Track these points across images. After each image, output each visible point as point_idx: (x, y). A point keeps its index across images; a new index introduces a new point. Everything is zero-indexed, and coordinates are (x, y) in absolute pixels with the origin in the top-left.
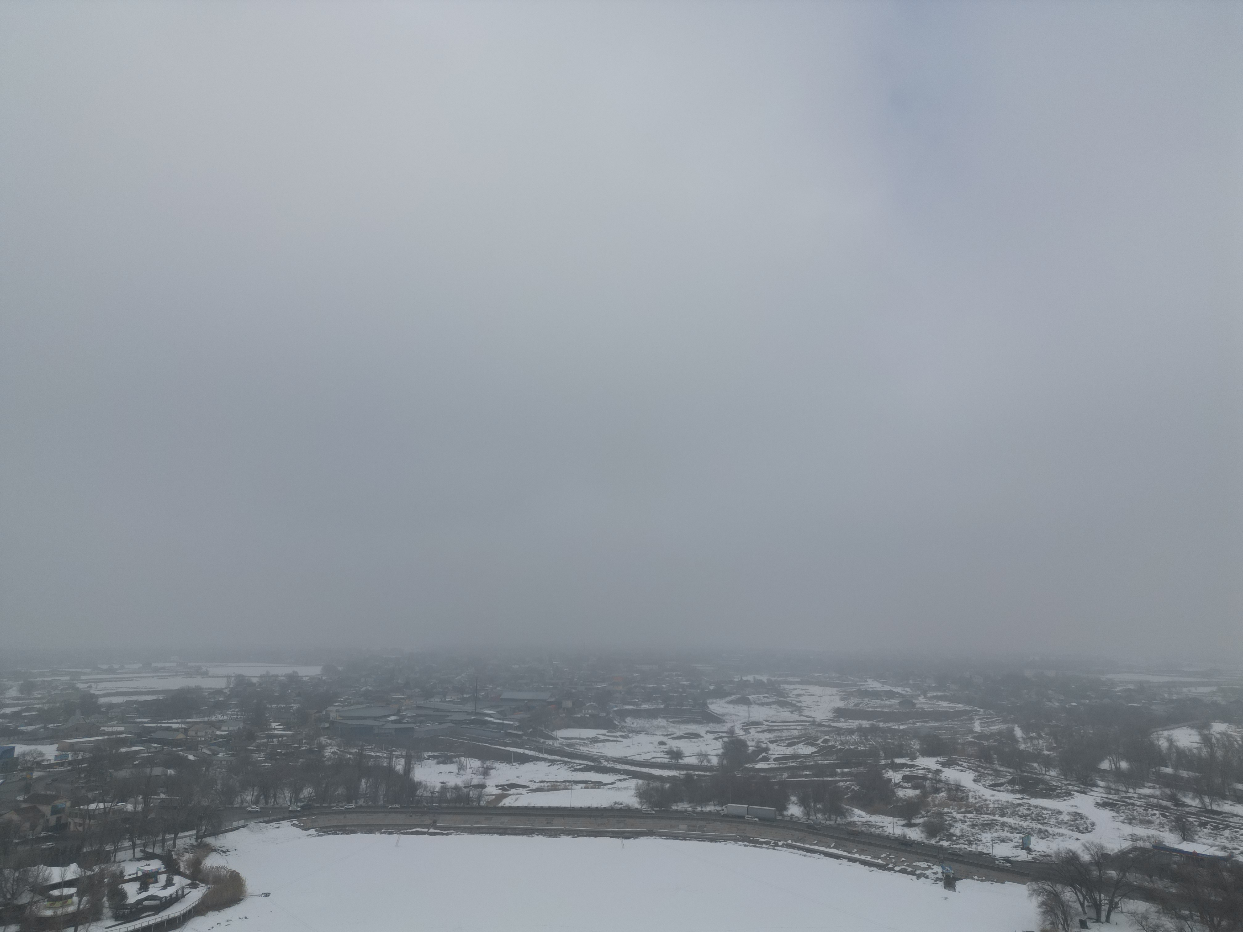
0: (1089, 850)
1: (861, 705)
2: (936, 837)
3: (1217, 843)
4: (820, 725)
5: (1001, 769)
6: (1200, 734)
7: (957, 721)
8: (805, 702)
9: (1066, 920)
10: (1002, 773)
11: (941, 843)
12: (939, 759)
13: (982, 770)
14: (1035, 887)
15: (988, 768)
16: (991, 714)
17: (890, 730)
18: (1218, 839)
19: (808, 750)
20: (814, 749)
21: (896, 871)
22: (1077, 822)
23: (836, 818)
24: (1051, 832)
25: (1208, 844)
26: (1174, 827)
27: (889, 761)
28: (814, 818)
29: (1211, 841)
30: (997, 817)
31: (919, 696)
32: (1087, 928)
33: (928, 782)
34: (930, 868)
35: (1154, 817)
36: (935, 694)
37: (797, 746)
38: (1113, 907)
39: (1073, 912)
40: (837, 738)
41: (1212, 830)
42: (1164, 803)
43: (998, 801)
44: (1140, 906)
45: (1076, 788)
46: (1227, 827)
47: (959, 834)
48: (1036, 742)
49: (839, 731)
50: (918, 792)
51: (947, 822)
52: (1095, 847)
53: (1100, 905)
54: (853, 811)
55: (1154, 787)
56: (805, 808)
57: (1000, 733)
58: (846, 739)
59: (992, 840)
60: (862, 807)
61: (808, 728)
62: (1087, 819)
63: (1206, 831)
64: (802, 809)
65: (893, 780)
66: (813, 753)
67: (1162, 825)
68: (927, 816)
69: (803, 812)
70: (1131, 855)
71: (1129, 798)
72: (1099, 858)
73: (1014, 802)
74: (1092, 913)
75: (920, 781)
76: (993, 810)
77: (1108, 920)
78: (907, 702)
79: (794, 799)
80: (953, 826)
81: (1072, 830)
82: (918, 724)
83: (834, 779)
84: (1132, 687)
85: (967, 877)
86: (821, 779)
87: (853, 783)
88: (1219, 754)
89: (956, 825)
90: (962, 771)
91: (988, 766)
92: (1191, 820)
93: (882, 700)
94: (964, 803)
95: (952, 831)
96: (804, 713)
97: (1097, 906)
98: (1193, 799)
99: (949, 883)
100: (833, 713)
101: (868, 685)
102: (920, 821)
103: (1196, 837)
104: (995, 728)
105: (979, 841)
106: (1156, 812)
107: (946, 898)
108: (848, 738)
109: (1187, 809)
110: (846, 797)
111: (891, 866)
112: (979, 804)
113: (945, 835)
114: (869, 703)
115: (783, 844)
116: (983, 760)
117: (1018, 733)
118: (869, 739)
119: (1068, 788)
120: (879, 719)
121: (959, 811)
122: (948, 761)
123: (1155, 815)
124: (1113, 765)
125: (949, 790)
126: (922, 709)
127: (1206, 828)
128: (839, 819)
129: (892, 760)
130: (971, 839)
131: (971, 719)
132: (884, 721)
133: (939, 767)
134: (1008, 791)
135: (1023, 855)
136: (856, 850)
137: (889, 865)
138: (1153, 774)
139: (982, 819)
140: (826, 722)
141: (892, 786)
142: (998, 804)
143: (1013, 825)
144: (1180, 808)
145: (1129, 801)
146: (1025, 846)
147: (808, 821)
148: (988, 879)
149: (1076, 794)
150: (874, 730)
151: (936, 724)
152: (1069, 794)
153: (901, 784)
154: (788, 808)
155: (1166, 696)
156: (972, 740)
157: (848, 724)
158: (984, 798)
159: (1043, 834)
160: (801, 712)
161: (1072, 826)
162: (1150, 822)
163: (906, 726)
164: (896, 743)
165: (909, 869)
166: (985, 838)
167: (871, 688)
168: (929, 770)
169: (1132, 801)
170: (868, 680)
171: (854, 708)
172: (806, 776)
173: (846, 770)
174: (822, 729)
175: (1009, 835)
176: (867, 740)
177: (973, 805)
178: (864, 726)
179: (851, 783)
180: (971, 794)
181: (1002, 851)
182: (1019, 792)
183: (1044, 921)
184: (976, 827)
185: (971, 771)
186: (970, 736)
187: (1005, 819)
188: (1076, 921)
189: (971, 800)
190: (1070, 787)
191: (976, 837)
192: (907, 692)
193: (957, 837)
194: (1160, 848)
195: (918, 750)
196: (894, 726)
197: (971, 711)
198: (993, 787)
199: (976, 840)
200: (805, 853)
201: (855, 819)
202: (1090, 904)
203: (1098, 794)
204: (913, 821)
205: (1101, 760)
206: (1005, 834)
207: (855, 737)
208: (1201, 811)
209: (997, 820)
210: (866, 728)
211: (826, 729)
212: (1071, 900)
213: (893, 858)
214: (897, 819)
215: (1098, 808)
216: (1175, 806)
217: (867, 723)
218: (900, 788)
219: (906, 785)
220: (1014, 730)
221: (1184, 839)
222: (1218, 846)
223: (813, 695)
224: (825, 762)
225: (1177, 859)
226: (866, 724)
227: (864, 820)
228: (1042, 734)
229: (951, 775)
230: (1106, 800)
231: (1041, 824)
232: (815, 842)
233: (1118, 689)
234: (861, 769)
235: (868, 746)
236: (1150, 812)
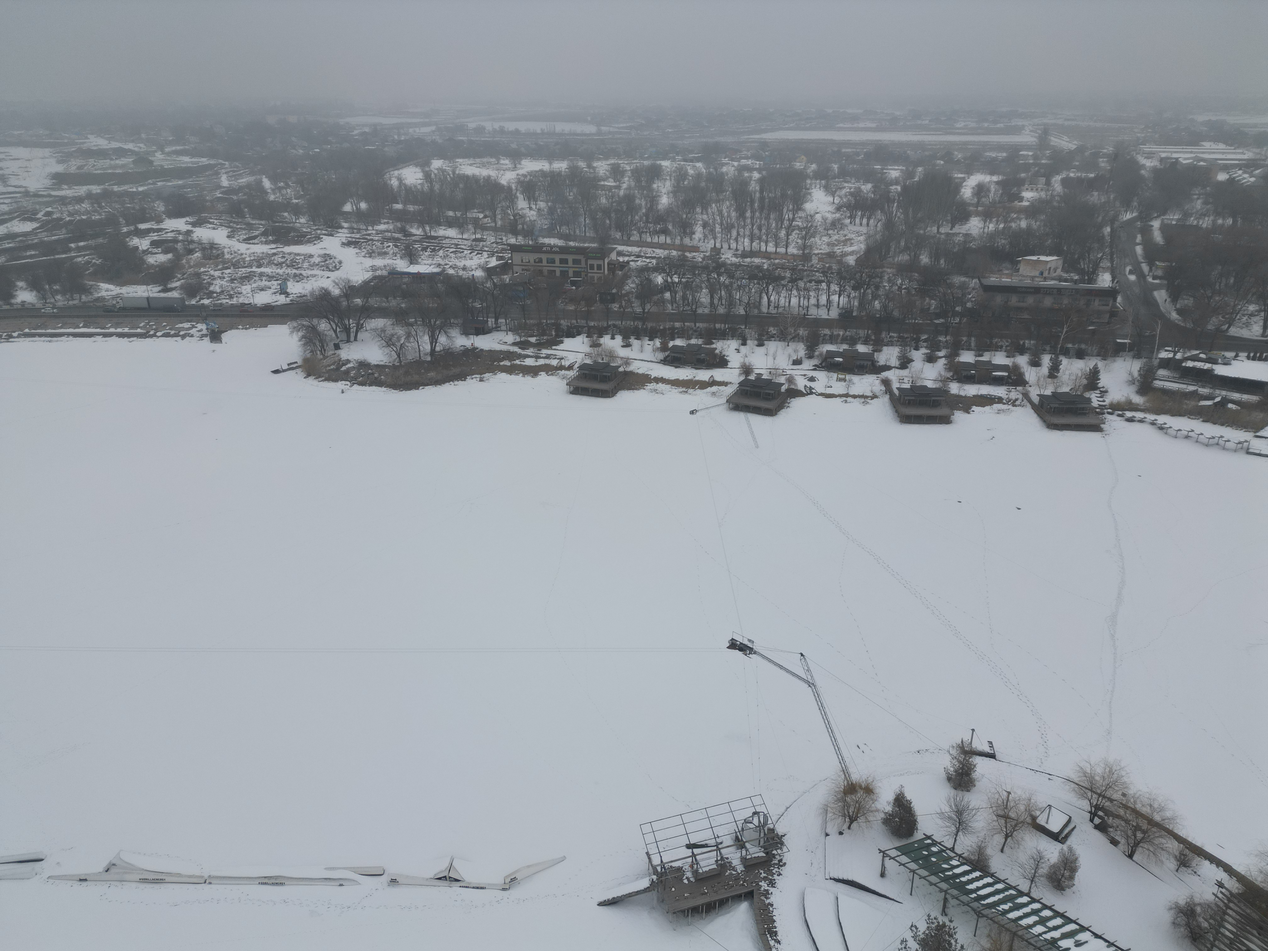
0: (338, 285)
1: (86, 168)
2: (196, 297)
3: (434, 262)
4: (36, 195)
5: (254, 222)
6: (423, 171)
7: (202, 177)
8: (7, 168)
9: (323, 346)
10: (254, 226)
11: (202, 302)
12: (188, 219)
13: (235, 225)
14: (295, 324)
15: (241, 222)
16: (237, 167)
17: (127, 193)
18: (435, 259)
19: (28, 227)
20: (35, 225)
21: (158, 337)
22: (327, 262)
23: (80, 297)
24: (305, 275)
25: (428, 264)
26: (404, 254)
27: (132, 228)
28: (53, 300)
29: (430, 262)
30: (254, 269)
31: (156, 151)
32: (340, 349)
33: (180, 244)
34: (193, 327)
35: (389, 249)
36: (174, 148)
37: (10, 223)
38: (359, 327)
39: (328, 339)
40: (63, 209)
41: (431, 252)
42: (397, 235)
43: (254, 253)
44: (379, 323)
45: (324, 232)
46: (442, 247)
47: (218, 290)
48: (284, 192)
49: (63, 201)
50: (170, 256)
51: (205, 281)
52: (343, 281)
53: (350, 328)
54: (99, 286)
55: (388, 223)
56: (38, 291)
57: (249, 186)
58: (74, 209)
59: (252, 291)
60: (110, 281)
61: (19, 200)
62: (335, 258)
63: (426, 254)
64: (34, 293)
65: (140, 247)
66: (34, 229)
67: (395, 254)
68: (183, 279)
69: (36, 296)
70: (372, 284)
71: (369, 235)
72: (347, 291)
73: (269, 252)
74: (343, 336)
75: (171, 244)
76: (249, 263)
77: (356, 339)
78: (142, 159)
79: (20, 284)
80: (212, 284)
81: (323, 270)
82: (159, 184)
83: (69, 255)
84: (367, 130)
85: (231, 329)
86: (52, 257)
87: (93, 256)
88: (437, 187)
89: (214, 282)
90: (214, 229)
91: (240, 220)
92: (416, 246)
93: (112, 159)
94: (220, 260)
95: (211, 288)
96: (8, 183)
97: (347, 330)
98: (418, 228)
99: (215, 336)
100: (51, 179)
101: (90, 142)
102: (178, 284)
103: (420, 260)
104: (243, 181)
105: (239, 293)
106: (390, 244)
107: (214, 351)
108: (76, 208)
109: (413, 238)
110: (87, 272)
111: (152, 333)
112: (235, 259)
113: (205, 293)
114: (95, 164)
115: (19, 334)
116: (234, 215)
117: (267, 184)
118: (104, 207)
119: (317, 233)
120: (112, 182)
121: (216, 269)
122: (198, 220)
123: (389, 246)
124: (354, 207)
125: (203, 249)
126: (162, 166)
127: (426, 251)
128: (83, 297)
129: (136, 226)
130: (232, 293)
131: (217, 174)
132: (119, 184)
133: (189, 227)
134: (262, 242)
135: (282, 300)
136: (110, 325)
137: (150, 332)
138: (387, 211)
139: (240, 273)
140: (44, 191)
141: (140, 254)
142: (254, 256)
143: (270, 274)
144: (408, 238)
145: (369, 238)
146: (283, 291)
147: (45, 305)
148: (252, 326)
149: (324, 237)
150: (107, 195)
151: (180, 182)
152: (318, 238)
153: (150, 250)
154: (15, 295)
155: (396, 137)
156: (220, 195)
157: (73, 191)
158: (239, 252)
159: (298, 278)
160: (6, 182)
161: (323, 266)
162: (386, 253)
163: (146, 188)
164: (137, 207)
165: (172, 332)
166: (245, 290)
167: (94, 145)
168: (179, 232)
169: (371, 237)
170: (89, 136)
171: (78, 171)
172: (31, 257)
173: (82, 244)
174: (40, 200)
175: (267, 283)
176: (101, 207)
177: (230, 261)
178: (94, 192)
179: (90, 257)
180: (226, 250)
181: (262, 299)
182: (273, 242)
183: (305, 351)
184: (235, 281)
185: (223, 228)
186: (218, 191)
187: (262, 270)
188: (331, 345)
189: (227, 256)
190: (319, 232)
191: (236, 291)
192: (140, 148)
193: (217, 293)
194: (394, 273)
195: (164, 213)
196: (131, 188)
197: (215, 165)
198: (247, 240)
199: (236, 293)
200: (49, 339)
201: (103, 294)
202: (341, 330)
203: (343, 235)
204: (169, 286)
205: (344, 203)
206: (264, 283)
207: (86, 206)
208: (423, 238)
209: (254, 272)
210: (97, 193)
211: (45, 199)
212: (326, 329)
213: (153, 325)
214: (151, 286)
215: (344, 247)
216: (404, 236)
217: (98, 188)
218: (149, 255)
219: (155, 250)
220: (262, 182)
221: (411, 263)
222: (435, 264)
223: (18, 159)
224: (53, 238)
225: (406, 280)
226: (96, 189)
227: (114, 293)
228: (290, 183)
229: (203, 234)
230: (350, 239)
231: (296, 269)
232: (60, 325)
233: (356, 132)
234: (101, 240)
235: (103, 214)
236: (386, 244)
